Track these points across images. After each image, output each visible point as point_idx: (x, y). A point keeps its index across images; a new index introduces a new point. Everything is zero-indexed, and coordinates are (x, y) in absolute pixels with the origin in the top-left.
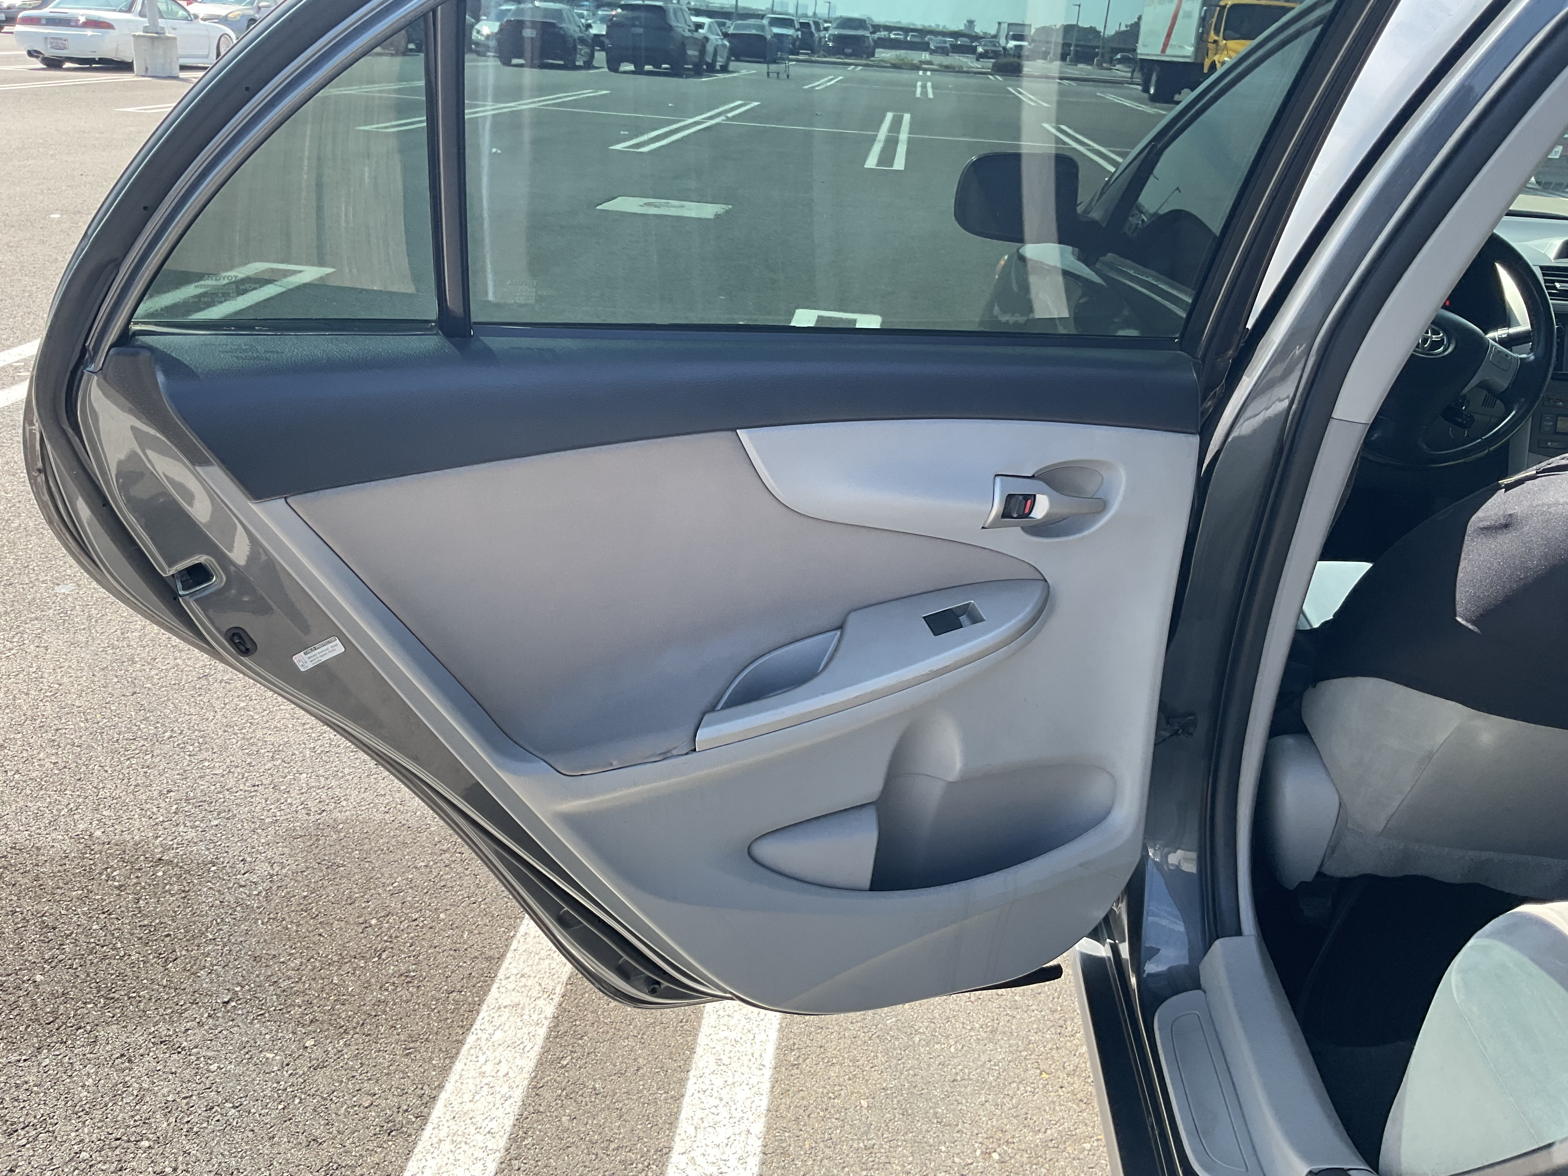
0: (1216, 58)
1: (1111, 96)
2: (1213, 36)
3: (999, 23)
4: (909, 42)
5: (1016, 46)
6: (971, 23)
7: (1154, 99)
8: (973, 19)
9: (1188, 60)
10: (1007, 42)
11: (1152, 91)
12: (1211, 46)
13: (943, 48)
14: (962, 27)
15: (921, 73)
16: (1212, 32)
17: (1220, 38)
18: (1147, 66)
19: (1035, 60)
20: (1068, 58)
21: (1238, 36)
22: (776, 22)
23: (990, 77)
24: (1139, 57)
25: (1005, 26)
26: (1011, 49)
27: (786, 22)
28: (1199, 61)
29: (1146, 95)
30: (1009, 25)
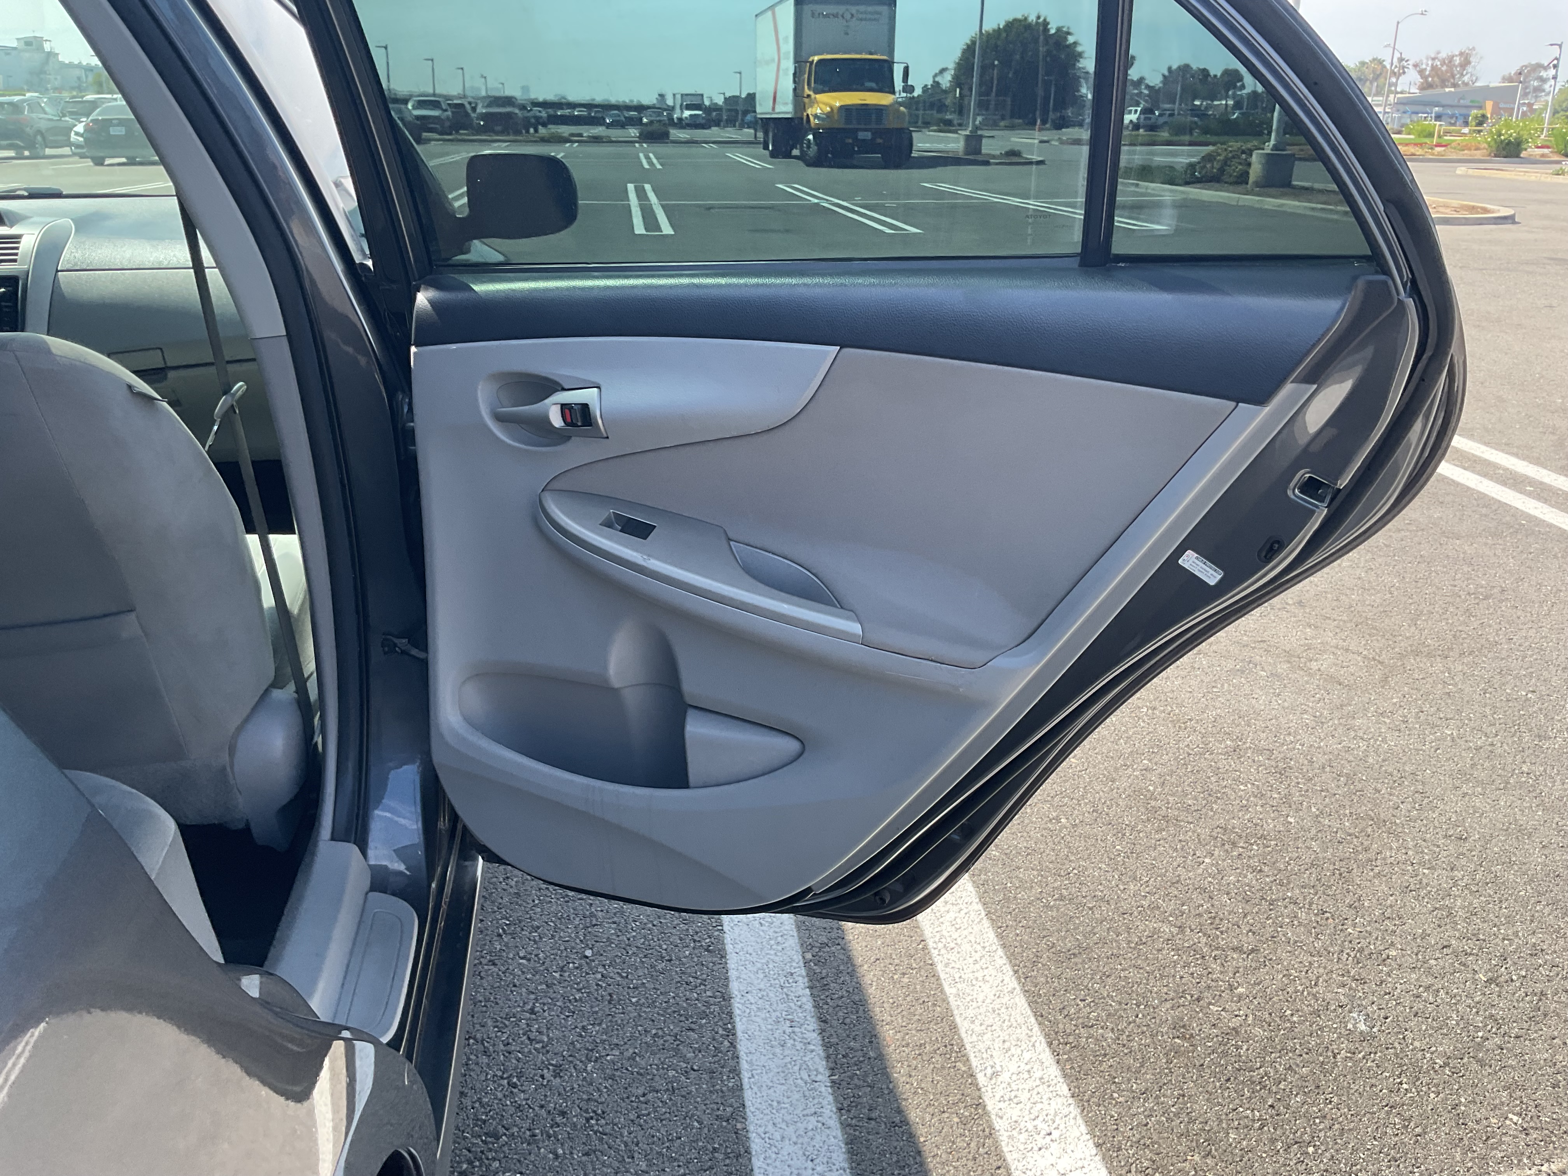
0: (809, 111)
1: (739, 156)
2: (807, 91)
3: (674, 95)
4: (593, 117)
5: (691, 115)
6: (662, 96)
7: (773, 155)
8: (663, 93)
9: (789, 116)
10: (682, 112)
11: (770, 148)
12: (806, 100)
13: (618, 121)
14: (655, 102)
15: (568, 145)
16: (806, 87)
17: (811, 93)
18: (767, 124)
19: (709, 127)
20: (737, 124)
21: (827, 89)
22: (421, 104)
23: (637, 145)
24: (759, 116)
25: (679, 97)
26: (686, 118)
27: (435, 105)
28: (799, 115)
29: (767, 152)
30: (682, 95)
